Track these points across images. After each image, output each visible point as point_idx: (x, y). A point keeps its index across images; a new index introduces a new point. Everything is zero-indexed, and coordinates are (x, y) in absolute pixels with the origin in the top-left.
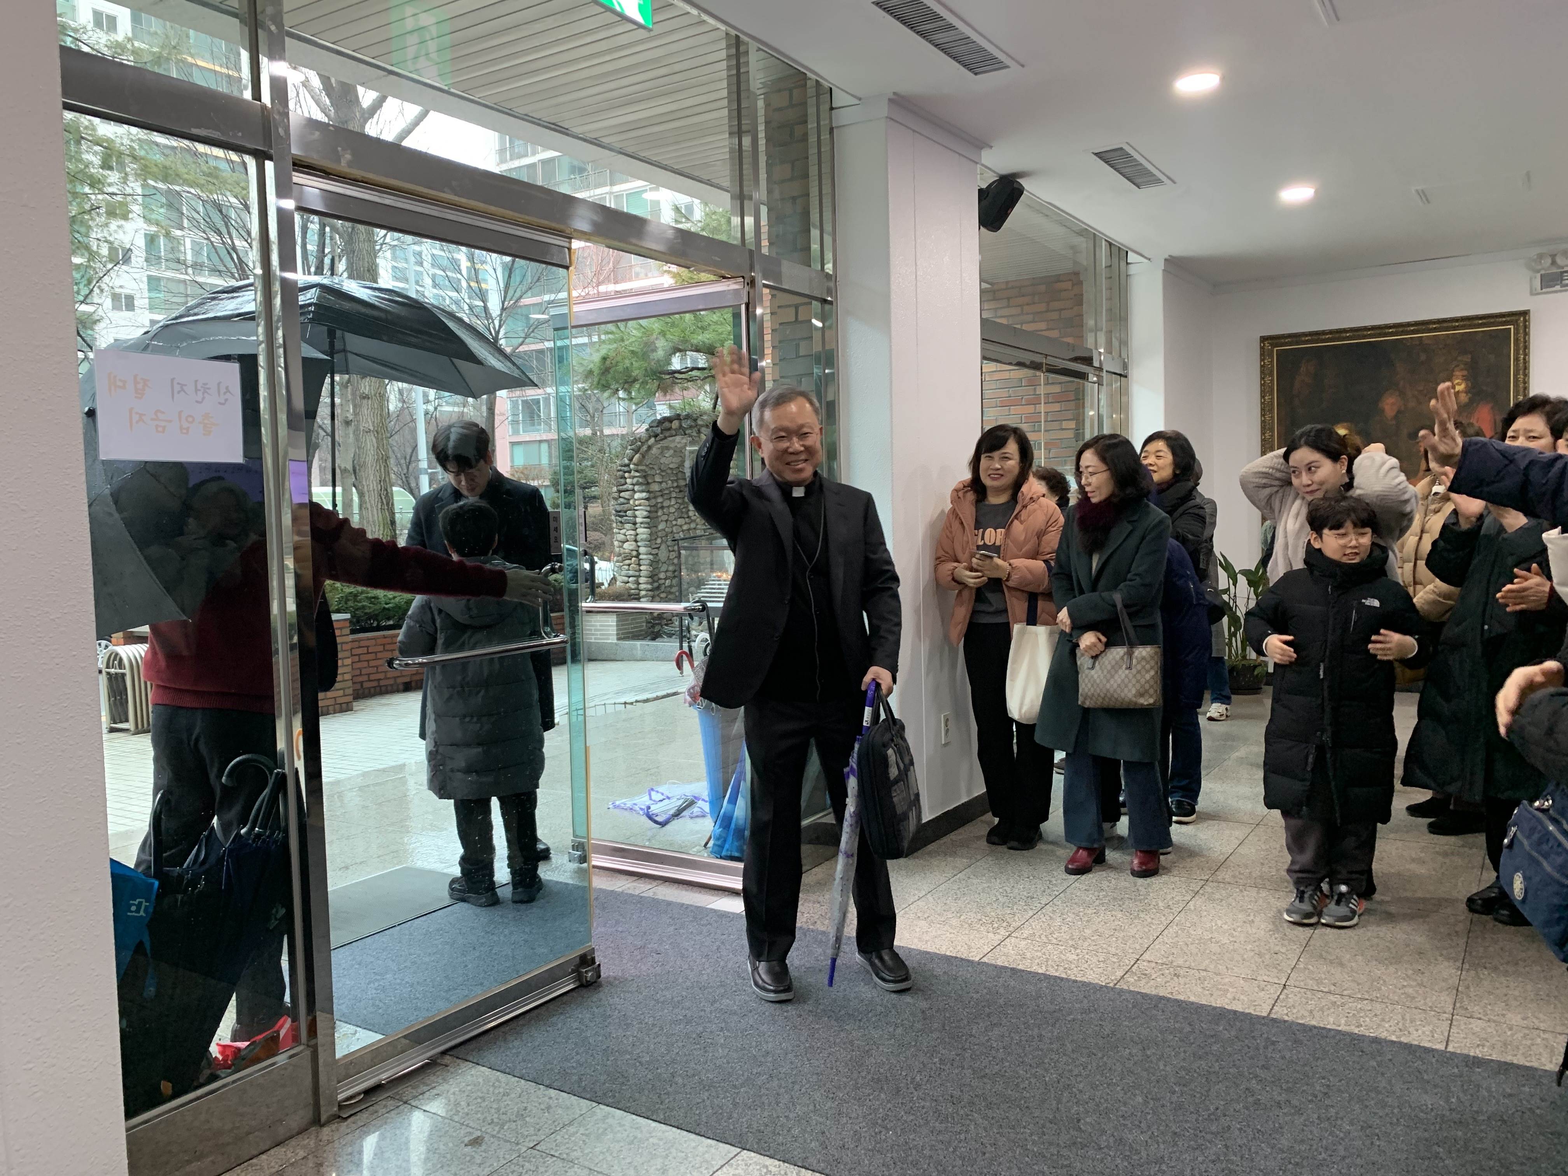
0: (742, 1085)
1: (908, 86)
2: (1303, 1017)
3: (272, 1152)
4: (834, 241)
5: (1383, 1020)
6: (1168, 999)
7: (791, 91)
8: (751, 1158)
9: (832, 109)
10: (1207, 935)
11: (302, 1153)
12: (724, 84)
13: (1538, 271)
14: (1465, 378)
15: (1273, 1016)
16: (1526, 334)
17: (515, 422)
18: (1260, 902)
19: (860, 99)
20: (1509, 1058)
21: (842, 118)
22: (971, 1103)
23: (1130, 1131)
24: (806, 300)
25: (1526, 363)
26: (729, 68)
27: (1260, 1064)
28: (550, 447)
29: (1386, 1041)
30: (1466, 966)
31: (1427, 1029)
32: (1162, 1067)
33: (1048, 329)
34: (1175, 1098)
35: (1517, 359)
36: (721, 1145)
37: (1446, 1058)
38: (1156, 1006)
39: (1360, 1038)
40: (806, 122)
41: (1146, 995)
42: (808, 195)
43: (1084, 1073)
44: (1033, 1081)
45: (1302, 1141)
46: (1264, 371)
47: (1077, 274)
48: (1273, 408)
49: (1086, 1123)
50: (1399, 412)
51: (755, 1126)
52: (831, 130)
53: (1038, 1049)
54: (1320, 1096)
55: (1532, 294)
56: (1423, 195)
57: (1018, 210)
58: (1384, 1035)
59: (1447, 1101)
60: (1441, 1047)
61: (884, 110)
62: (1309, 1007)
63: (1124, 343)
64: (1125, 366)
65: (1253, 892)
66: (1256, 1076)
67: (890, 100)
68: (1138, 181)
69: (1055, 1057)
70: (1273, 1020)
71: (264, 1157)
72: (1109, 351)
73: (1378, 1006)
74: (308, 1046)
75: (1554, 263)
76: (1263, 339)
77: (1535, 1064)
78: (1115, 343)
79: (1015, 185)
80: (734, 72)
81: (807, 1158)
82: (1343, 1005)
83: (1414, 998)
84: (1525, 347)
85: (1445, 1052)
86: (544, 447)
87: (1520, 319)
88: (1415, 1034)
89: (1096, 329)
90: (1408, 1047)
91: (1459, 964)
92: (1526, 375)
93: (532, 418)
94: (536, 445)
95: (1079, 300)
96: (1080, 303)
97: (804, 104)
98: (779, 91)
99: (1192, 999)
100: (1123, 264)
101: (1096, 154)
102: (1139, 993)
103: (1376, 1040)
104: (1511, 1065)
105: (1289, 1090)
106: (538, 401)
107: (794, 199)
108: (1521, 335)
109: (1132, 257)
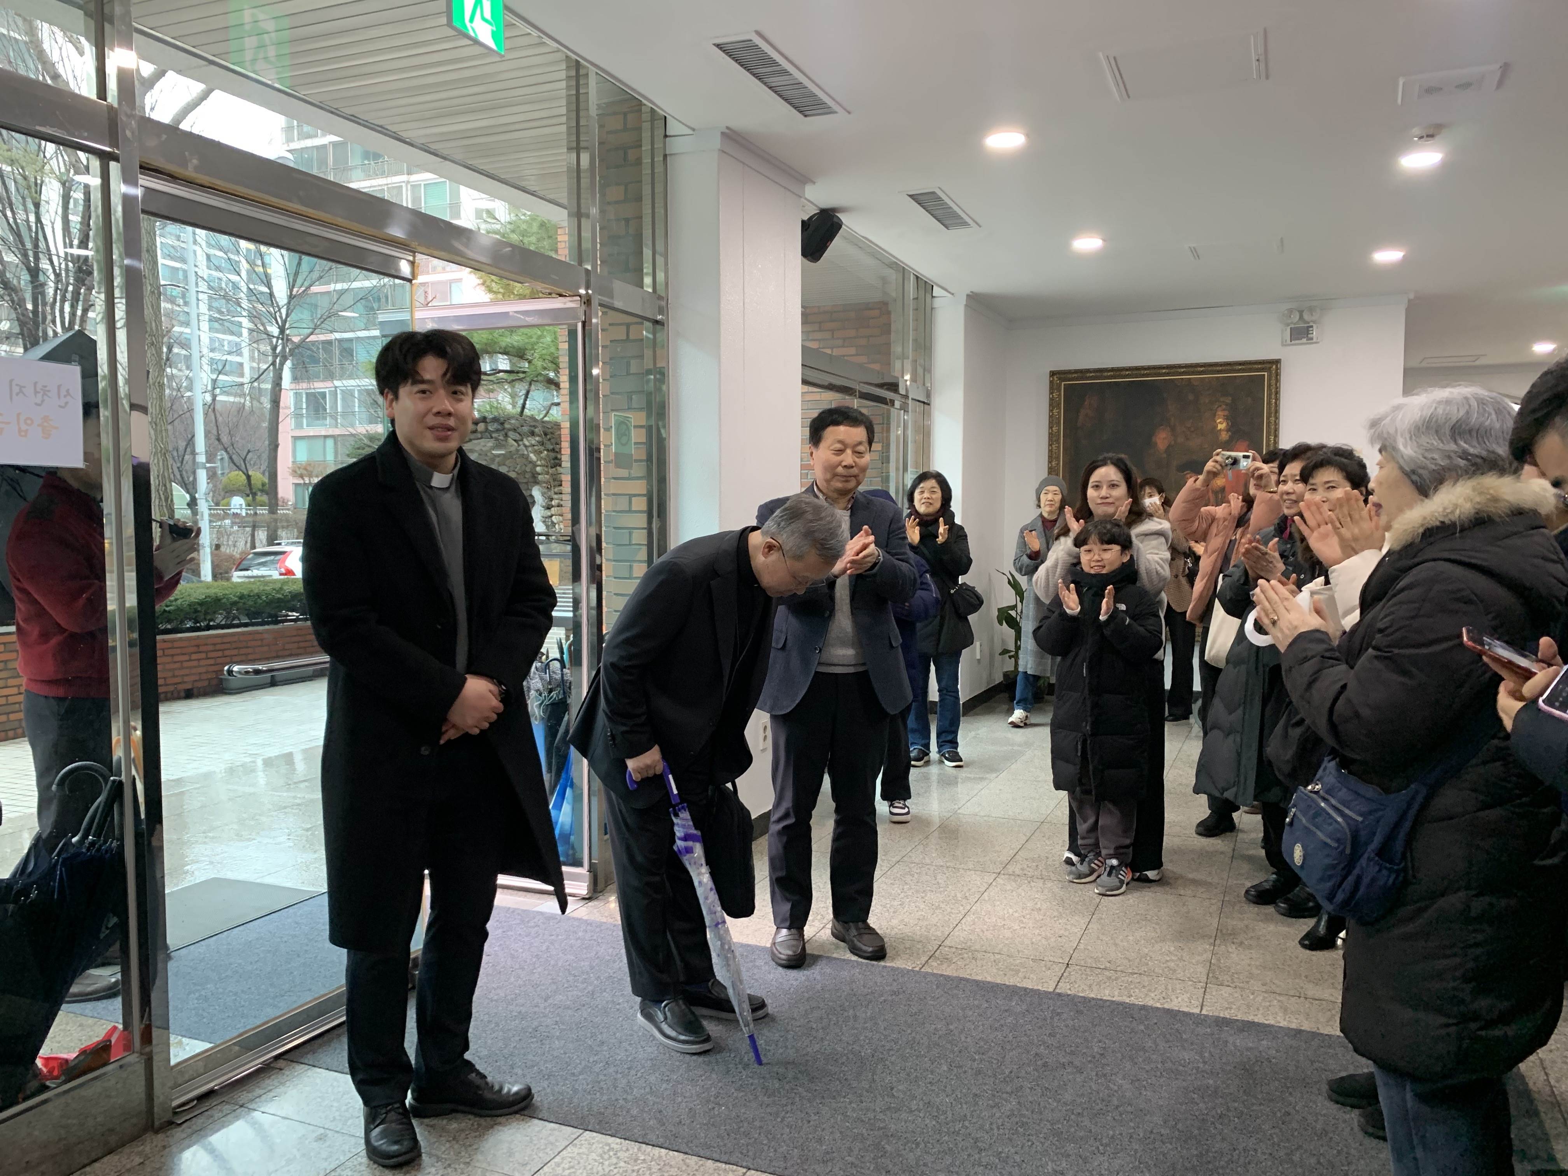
0: (581, 1073)
1: (743, 122)
2: (1083, 991)
3: (105, 1159)
4: (666, 264)
5: (1150, 991)
6: (967, 980)
7: (625, 114)
8: (593, 1138)
9: (666, 136)
10: (1000, 923)
11: (138, 1160)
12: (564, 102)
13: (1288, 325)
14: (1227, 418)
15: (1058, 991)
16: (1278, 380)
17: (298, 416)
18: (1046, 891)
19: (694, 130)
20: (1250, 1018)
21: (676, 146)
22: (796, 1078)
23: (937, 1095)
24: (639, 320)
25: (1277, 406)
26: (568, 88)
27: (1048, 1032)
28: (335, 443)
29: (1152, 1008)
30: (1218, 942)
31: (1186, 996)
32: (963, 1039)
33: (857, 355)
34: (975, 1065)
35: (1269, 403)
36: (563, 1127)
37: (1199, 1020)
38: (957, 986)
39: (1131, 1006)
40: (641, 146)
41: (949, 977)
42: (641, 218)
43: (896, 1047)
44: (851, 1056)
45: (1083, 1095)
46: (1053, 404)
47: (886, 304)
48: (1059, 438)
49: (899, 1090)
50: (1169, 446)
51: (595, 1109)
52: (665, 156)
53: (853, 1028)
54: (1098, 1056)
55: (1283, 345)
56: (1194, 251)
57: (837, 244)
58: (1150, 1003)
59: (1202, 1056)
60: (1197, 1011)
61: (717, 142)
62: (1088, 983)
63: (928, 369)
64: (928, 394)
65: (1040, 883)
66: (1044, 1043)
67: (723, 133)
68: (946, 222)
69: (870, 1035)
70: (1059, 995)
71: (97, 1165)
72: (914, 380)
73: (1146, 978)
74: (142, 1054)
75: (1301, 317)
76: (1053, 374)
77: (1272, 1022)
78: (920, 370)
79: (835, 220)
80: (574, 92)
81: (646, 1134)
82: (1116, 979)
83: (1175, 971)
84: (1276, 393)
85: (1200, 1015)
86: (330, 443)
87: (1272, 366)
88: (1175, 1002)
89: (903, 357)
90: (1168, 1011)
91: (1212, 941)
92: (1277, 418)
93: (317, 411)
94: (320, 442)
95: (886, 329)
96: (889, 332)
97: (639, 129)
98: (615, 113)
99: (989, 979)
100: (928, 296)
101: (910, 196)
102: (942, 975)
103: (1144, 1008)
104: (1253, 1024)
105: (1072, 1053)
106: (323, 395)
107: (627, 221)
108: (1273, 382)
109: (937, 291)
